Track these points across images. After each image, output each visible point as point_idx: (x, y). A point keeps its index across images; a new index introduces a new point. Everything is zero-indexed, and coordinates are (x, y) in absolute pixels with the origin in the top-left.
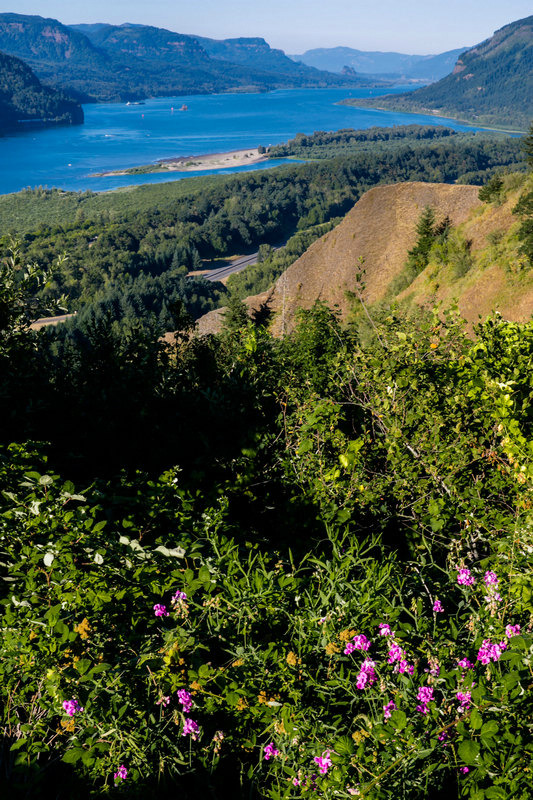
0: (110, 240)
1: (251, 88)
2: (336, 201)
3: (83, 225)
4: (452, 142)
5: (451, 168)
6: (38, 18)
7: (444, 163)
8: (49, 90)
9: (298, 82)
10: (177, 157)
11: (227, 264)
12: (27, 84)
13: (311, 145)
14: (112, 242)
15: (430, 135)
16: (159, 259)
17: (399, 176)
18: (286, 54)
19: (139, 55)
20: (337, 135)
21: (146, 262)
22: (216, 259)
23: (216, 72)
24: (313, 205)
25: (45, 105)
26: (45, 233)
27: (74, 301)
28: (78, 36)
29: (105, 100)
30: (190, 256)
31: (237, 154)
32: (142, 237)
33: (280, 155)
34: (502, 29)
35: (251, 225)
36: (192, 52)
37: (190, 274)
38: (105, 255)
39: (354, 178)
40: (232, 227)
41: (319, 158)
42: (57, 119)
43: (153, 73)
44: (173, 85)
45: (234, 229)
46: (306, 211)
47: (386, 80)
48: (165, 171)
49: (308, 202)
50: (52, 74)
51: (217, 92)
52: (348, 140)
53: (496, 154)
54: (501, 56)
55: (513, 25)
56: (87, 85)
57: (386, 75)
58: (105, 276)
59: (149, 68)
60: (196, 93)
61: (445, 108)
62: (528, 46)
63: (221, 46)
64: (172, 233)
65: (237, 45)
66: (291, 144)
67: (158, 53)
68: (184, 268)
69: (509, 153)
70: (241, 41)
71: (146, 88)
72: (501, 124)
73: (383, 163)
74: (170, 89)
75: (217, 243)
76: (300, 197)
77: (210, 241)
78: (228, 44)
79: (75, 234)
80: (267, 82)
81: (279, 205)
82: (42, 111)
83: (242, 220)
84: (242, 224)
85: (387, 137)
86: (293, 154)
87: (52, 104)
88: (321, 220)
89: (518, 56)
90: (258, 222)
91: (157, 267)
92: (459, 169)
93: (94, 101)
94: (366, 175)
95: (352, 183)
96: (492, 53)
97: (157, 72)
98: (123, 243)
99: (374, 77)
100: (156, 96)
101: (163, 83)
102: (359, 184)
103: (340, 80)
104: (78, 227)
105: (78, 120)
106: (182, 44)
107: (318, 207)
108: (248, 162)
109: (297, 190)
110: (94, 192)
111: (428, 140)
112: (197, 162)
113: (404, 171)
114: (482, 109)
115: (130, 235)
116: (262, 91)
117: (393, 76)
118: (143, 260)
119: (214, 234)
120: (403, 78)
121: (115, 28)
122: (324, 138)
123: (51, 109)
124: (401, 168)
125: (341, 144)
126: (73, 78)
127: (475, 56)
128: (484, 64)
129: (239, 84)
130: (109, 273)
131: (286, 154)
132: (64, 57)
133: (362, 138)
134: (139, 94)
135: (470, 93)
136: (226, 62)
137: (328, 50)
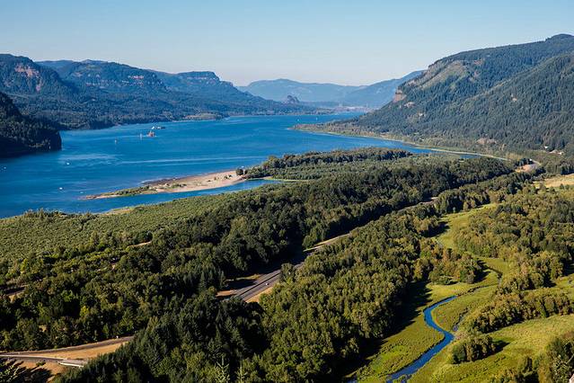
0: (133, 262)
1: (206, 116)
2: (334, 219)
3: (97, 248)
4: (411, 162)
5: (426, 187)
6: (9, 56)
7: (419, 182)
8: (29, 120)
9: (248, 110)
10: (161, 179)
11: (250, 283)
12: (9, 114)
13: (284, 166)
14: (135, 264)
15: (389, 156)
16: (187, 280)
17: (382, 194)
18: (235, 85)
19: (101, 87)
20: (305, 157)
21: (175, 284)
22: (238, 279)
23: (173, 102)
24: (314, 224)
25: (26, 132)
26: (63, 256)
27: (115, 325)
28: (48, 72)
29: (75, 128)
30: (216, 277)
31: (217, 175)
32: (163, 258)
33: (257, 176)
34: (436, 63)
35: (266, 244)
36: (151, 84)
37: (219, 294)
38: (135, 278)
39: (344, 198)
40: (248, 247)
41: (294, 178)
42: (37, 146)
43: (117, 103)
44: (136, 114)
45: (250, 248)
46: (308, 229)
47: (325, 107)
48: (153, 192)
49: (309, 221)
50: (25, 105)
51: (176, 119)
52: (316, 162)
53: (460, 173)
54: (438, 86)
55: (444, 60)
56: (59, 114)
57: (324, 104)
58: (140, 299)
59: (113, 99)
60: (157, 120)
61: (391, 132)
62: (461, 78)
63: (176, 79)
64: (191, 254)
65: (190, 78)
66: (265, 167)
67: (119, 86)
68: (212, 289)
69: (472, 172)
70: (193, 74)
71: (111, 116)
72: (447, 146)
73: (367, 183)
74: (134, 117)
75: (238, 262)
76: (301, 216)
77: (231, 261)
78: (181, 78)
79: (93, 257)
80: (222, 110)
81: (284, 224)
82: (23, 139)
83: (257, 240)
84: (258, 244)
85: (351, 159)
86: (268, 175)
87: (33, 131)
88: (322, 237)
89: (453, 86)
90: (272, 242)
91: (188, 288)
92: (433, 188)
93: (66, 128)
94: (355, 195)
95: (344, 202)
96: (429, 84)
97: (121, 103)
98: (146, 265)
99: (314, 106)
100: (121, 124)
101: (127, 113)
102: (349, 203)
103: (286, 109)
104: (93, 250)
105: (56, 146)
106: (141, 77)
107: (318, 226)
108: (229, 183)
109: (296, 209)
110: (94, 214)
111: (389, 161)
112: (182, 183)
113: (385, 190)
114: (426, 133)
115: (151, 256)
116: (218, 118)
117: (331, 104)
118: (173, 281)
119: (235, 254)
120: (340, 106)
121: (79, 64)
122: (295, 161)
123: (31, 136)
124: (383, 188)
125: (311, 165)
126: (45, 109)
127: (413, 86)
128: (422, 94)
129: (195, 113)
130: (143, 295)
131: (262, 176)
132: (35, 90)
133: (329, 160)
134: (106, 122)
135: (411, 120)
136: (181, 93)
137: (270, 81)
